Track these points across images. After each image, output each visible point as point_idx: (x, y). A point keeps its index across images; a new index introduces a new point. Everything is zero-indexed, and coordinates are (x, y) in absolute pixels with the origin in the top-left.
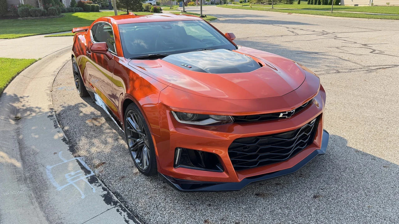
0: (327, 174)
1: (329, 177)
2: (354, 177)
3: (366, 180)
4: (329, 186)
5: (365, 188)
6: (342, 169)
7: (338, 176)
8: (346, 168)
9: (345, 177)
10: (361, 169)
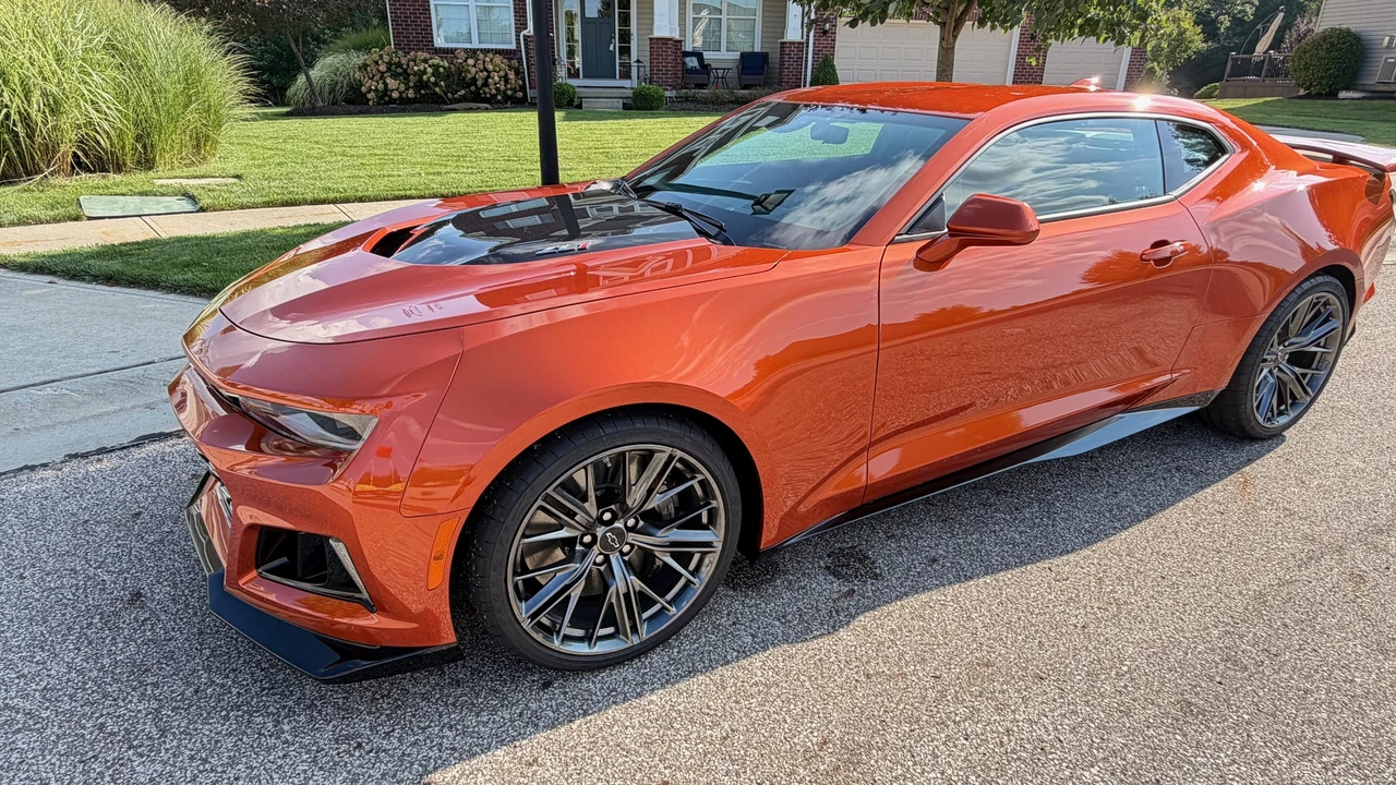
0: (188, 661)
1: (172, 658)
2: (102, 725)
3: (50, 752)
4: (139, 641)
5: (31, 722)
6: (169, 716)
7: (155, 685)
8: (163, 732)
9: (131, 702)
10: (107, 779)
